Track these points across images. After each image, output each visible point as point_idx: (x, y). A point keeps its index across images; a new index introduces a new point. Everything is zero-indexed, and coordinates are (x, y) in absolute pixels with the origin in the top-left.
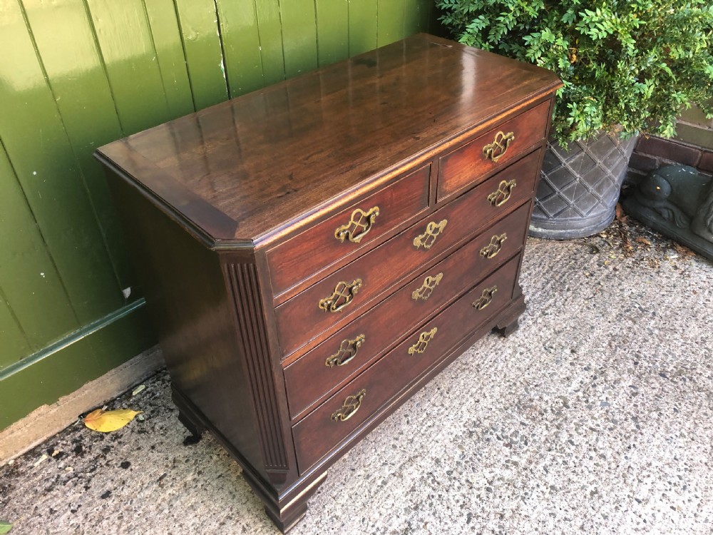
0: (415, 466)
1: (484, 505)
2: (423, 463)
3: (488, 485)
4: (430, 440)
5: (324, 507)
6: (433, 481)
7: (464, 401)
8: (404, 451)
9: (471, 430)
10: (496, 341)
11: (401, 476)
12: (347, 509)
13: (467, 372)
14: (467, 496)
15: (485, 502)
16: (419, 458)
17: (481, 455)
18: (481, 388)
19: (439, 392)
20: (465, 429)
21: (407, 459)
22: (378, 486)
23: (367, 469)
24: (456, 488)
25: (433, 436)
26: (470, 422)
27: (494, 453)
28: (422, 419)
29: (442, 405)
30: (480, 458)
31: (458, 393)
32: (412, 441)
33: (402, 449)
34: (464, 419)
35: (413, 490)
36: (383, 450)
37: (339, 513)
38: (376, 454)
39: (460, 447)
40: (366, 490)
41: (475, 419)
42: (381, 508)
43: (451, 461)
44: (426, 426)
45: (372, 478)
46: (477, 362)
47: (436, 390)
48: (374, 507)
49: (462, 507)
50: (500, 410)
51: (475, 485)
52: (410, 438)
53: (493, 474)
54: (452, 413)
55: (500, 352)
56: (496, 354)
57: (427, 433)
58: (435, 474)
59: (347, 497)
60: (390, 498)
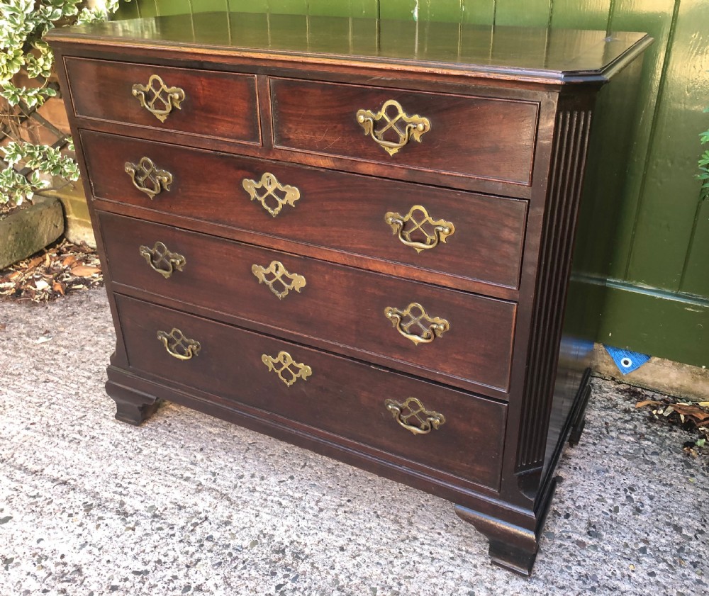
0: (215, 501)
1: (160, 586)
2: (220, 508)
3: (193, 586)
4: (258, 508)
5: (152, 440)
6: (195, 525)
7: (336, 533)
8: (236, 487)
9: (287, 550)
10: (481, 553)
11: (200, 491)
12: (151, 457)
13: (396, 527)
14: (175, 564)
15: (166, 586)
16: (227, 503)
17: (245, 568)
18: (368, 549)
19: (343, 502)
20: (286, 542)
21: (224, 492)
22: (182, 475)
23: (205, 460)
24: (187, 549)
25: (266, 510)
26: (301, 547)
27: (252, 585)
28: (291, 493)
29: (321, 510)
30: (239, 569)
31: (349, 523)
32: (254, 490)
33: (239, 484)
34: (302, 539)
35: (180, 508)
36: (234, 468)
37: (145, 452)
38: (227, 464)
39: (254, 543)
40: (175, 466)
41: (307, 551)
42: (153, 483)
43: (229, 537)
44: (281, 500)
45: (192, 467)
46: (420, 536)
47: (346, 499)
48: (153, 478)
49: (159, 562)
50: (336, 581)
51: (192, 571)
52: (258, 488)
53: (213, 589)
54: (310, 522)
55: (458, 561)
56: (452, 558)
57: (269, 503)
58: (206, 524)
59: (165, 453)
60: (167, 489)
